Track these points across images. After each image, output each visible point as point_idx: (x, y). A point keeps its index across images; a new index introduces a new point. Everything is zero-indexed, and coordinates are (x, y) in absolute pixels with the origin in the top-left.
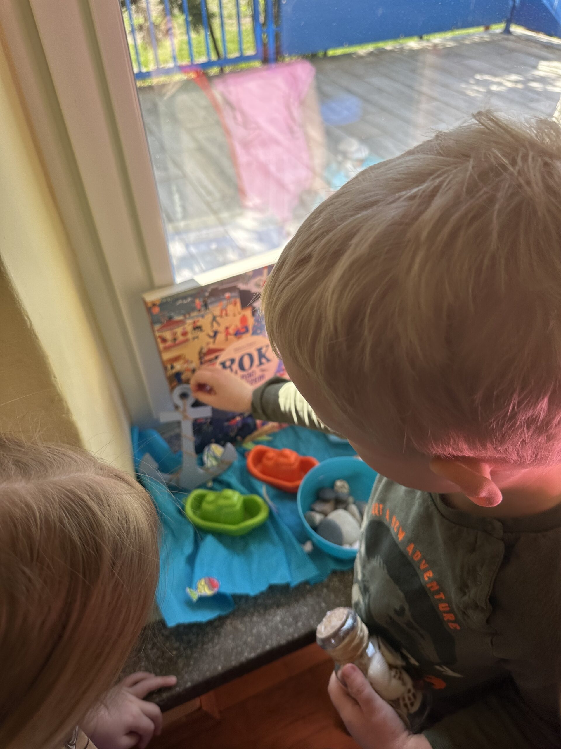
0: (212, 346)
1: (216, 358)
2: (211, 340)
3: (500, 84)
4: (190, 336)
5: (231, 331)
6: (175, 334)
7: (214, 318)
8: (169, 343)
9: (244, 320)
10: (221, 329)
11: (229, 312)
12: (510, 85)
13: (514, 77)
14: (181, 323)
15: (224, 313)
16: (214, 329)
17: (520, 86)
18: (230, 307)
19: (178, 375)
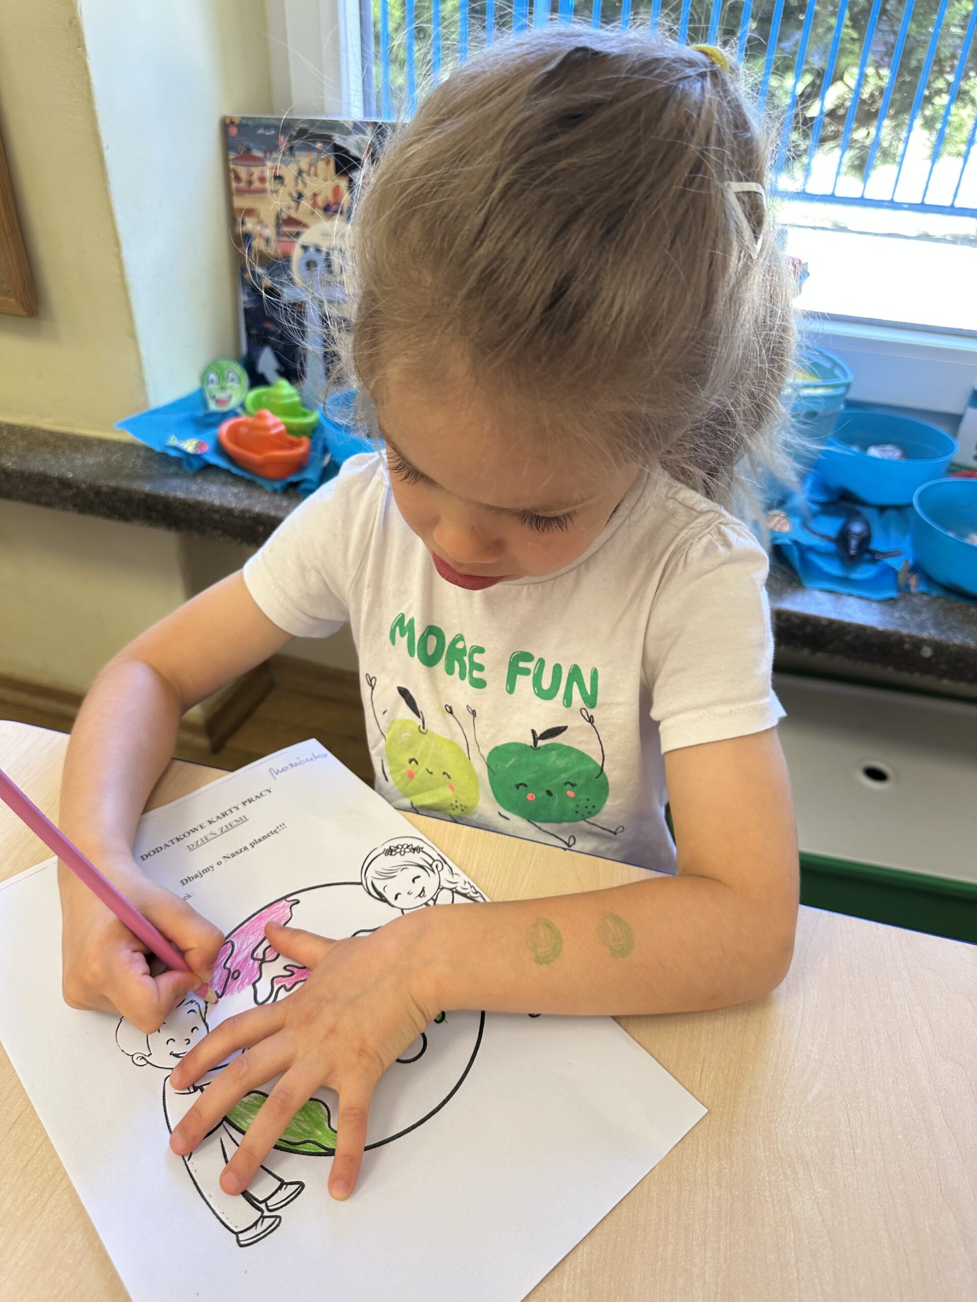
0: (294, 215)
1: (298, 235)
2: (293, 204)
4: (269, 185)
5: (320, 201)
6: (251, 175)
7: (300, 172)
8: (242, 185)
9: (336, 191)
10: (308, 193)
11: (319, 172)
14: (260, 162)
15: (313, 170)
16: (299, 189)
18: (321, 165)
19: (247, 237)
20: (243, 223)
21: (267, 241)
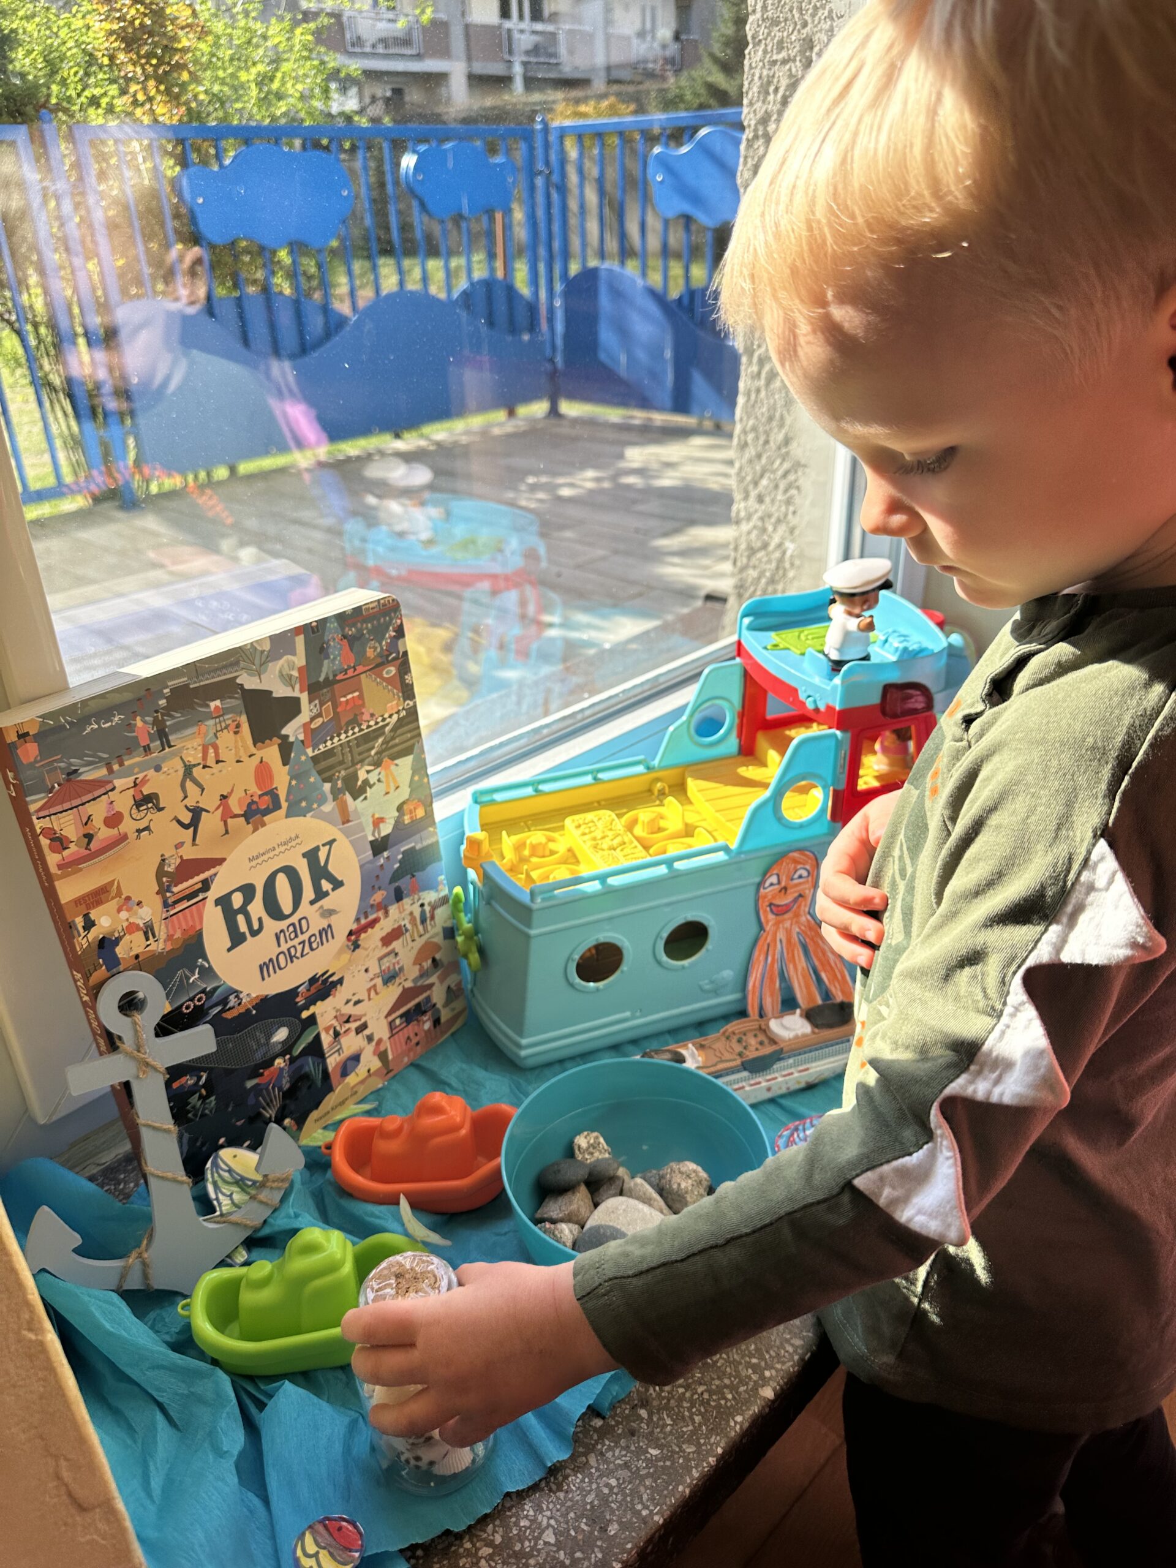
0: (189, 853)
1: (206, 885)
3: (572, 485)
4: (128, 826)
7: (188, 770)
9: (263, 772)
10: (210, 801)
12: (590, 485)
13: (590, 473)
14: (103, 787)
16: (190, 802)
17: (606, 485)
18: (226, 739)
19: (106, 945)
20: (89, 924)
21: (148, 931)
